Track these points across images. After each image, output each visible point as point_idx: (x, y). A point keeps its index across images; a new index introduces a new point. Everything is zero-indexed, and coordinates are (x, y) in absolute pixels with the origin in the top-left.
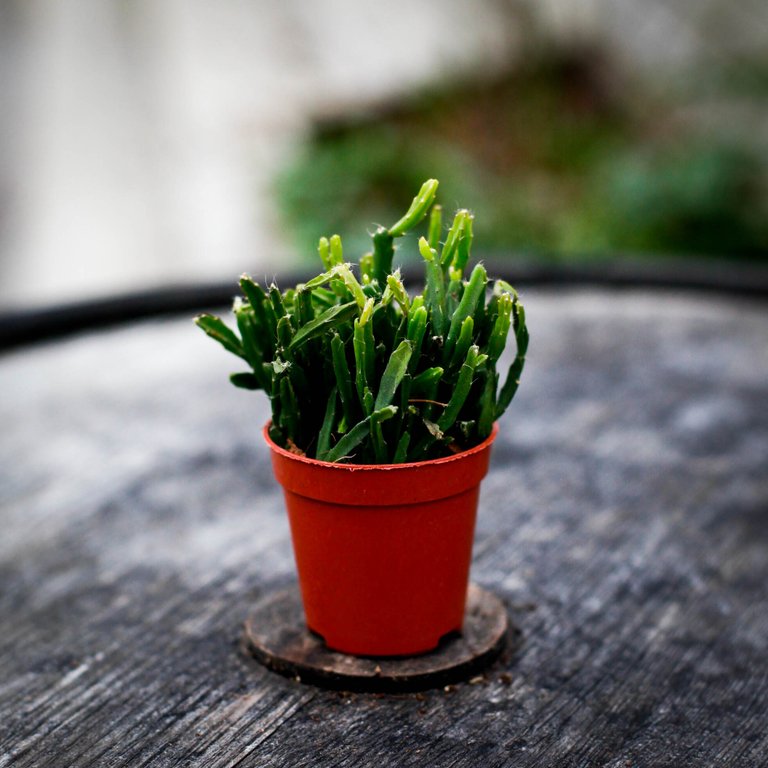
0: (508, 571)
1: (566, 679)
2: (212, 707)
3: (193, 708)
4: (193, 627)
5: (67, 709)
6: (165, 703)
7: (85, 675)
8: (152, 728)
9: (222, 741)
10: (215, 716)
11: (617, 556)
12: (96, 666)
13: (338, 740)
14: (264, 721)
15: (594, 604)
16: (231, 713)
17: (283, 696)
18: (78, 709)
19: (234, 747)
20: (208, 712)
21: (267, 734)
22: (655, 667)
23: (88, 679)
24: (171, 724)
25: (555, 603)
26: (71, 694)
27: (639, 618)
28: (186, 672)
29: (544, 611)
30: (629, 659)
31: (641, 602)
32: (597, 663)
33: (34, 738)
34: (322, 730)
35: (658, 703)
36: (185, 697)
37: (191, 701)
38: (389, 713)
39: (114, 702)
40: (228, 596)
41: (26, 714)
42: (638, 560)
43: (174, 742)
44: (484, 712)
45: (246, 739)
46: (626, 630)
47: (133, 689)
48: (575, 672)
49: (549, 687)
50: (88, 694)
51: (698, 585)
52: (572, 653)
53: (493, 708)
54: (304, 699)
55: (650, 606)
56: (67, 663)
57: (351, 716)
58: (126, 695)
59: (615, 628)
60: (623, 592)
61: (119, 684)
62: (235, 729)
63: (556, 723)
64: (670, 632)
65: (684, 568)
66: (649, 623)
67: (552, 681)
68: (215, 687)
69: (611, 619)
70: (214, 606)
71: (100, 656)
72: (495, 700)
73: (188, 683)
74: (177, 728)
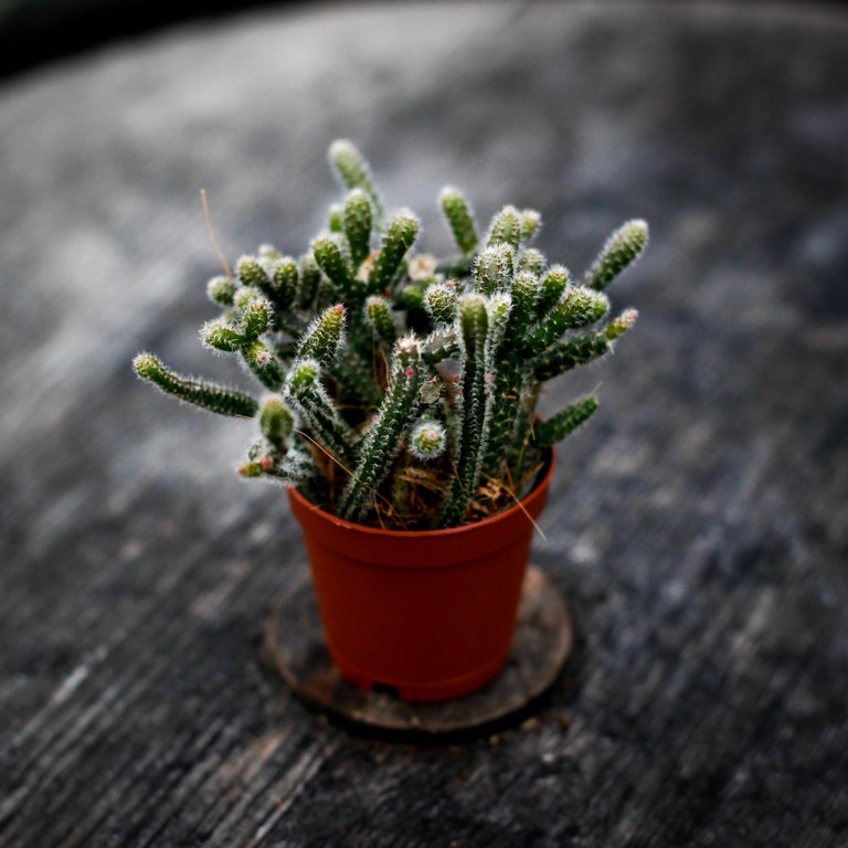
0: (578, 529)
1: (631, 721)
2: (225, 756)
3: (202, 756)
4: (208, 607)
5: (61, 745)
6: (170, 747)
7: (83, 686)
8: (154, 787)
9: (233, 818)
10: (226, 772)
11: (707, 505)
12: (97, 669)
13: (364, 821)
14: (281, 785)
15: (675, 591)
16: (245, 769)
17: (305, 743)
18: (71, 746)
19: (245, 829)
20: (219, 765)
21: (284, 808)
22: (738, 699)
23: (86, 693)
24: (175, 784)
25: (629, 588)
26: (67, 717)
27: (725, 614)
28: (197, 691)
29: (616, 602)
30: (708, 687)
31: (730, 586)
32: (672, 692)
33: (21, 793)
34: (346, 804)
35: (736, 761)
36: (195, 735)
37: (201, 742)
38: (424, 778)
39: (112, 739)
40: (254, 552)
41: (13, 751)
42: (733, 513)
43: (177, 814)
44: (535, 777)
45: (260, 815)
46: (709, 637)
47: (136, 715)
48: (646, 709)
49: (613, 735)
50: (84, 721)
51: (801, 555)
52: (643, 677)
53: (546, 770)
54: (329, 751)
55: (740, 593)
56: (63, 662)
57: (381, 781)
58: (126, 727)
59: (696, 633)
60: (710, 571)
61: (120, 707)
62: (248, 797)
63: (616, 795)
64: (760, 637)
65: (786, 525)
66: (737, 624)
67: (617, 725)
68: (229, 721)
69: (692, 618)
70: (237, 569)
71: (101, 653)
72: (548, 758)
73: (199, 711)
74: (181, 792)
